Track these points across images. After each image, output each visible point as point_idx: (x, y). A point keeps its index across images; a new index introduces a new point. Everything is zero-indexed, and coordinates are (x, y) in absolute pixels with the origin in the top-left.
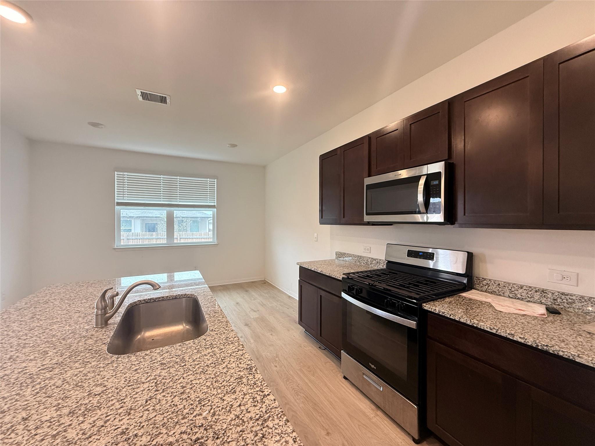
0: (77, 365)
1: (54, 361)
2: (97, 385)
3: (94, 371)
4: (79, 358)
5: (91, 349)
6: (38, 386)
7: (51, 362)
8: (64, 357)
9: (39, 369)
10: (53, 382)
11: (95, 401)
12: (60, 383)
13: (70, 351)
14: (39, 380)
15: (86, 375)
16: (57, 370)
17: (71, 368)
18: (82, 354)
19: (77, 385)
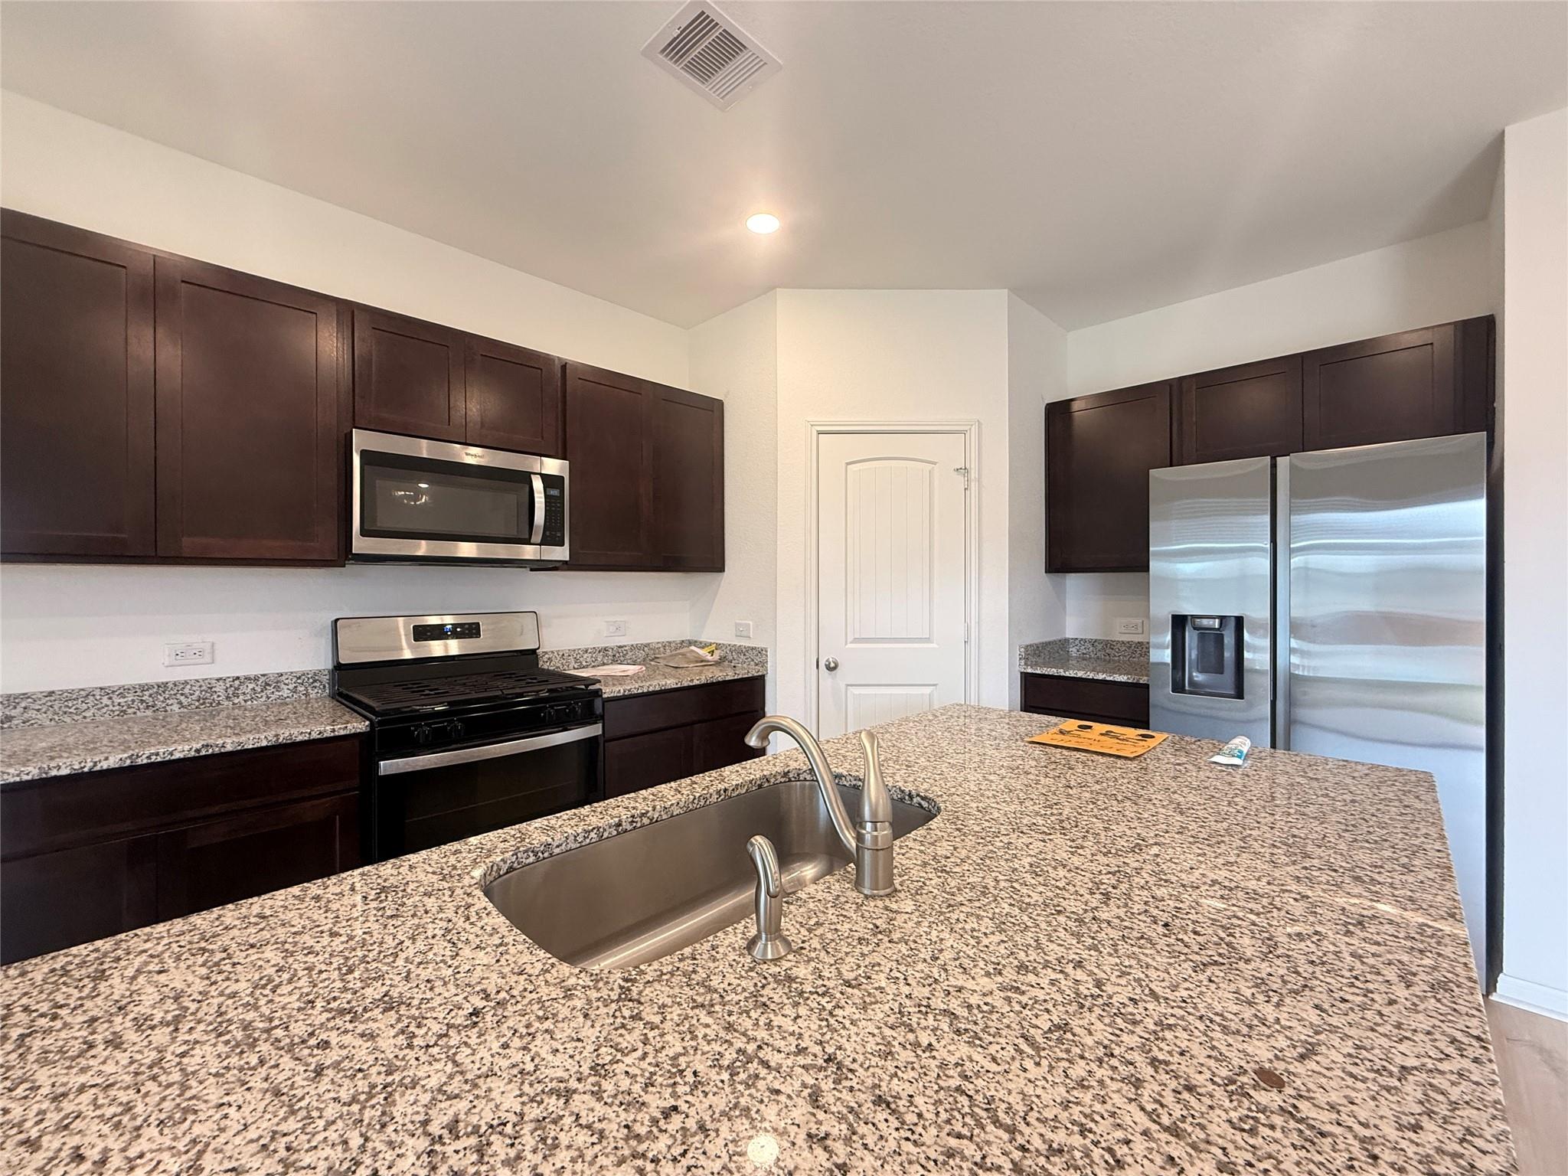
0: (996, 815)
1: (1025, 839)
2: (992, 781)
3: (982, 795)
4: (987, 824)
5: (957, 829)
6: (1055, 812)
7: (1031, 840)
8: (1006, 840)
9: (1051, 837)
10: (1036, 808)
11: (1003, 771)
12: (1028, 803)
13: (991, 847)
14: (1053, 818)
15: (994, 796)
16: (1025, 821)
17: (1006, 815)
18: (977, 829)
19: (1011, 791)
